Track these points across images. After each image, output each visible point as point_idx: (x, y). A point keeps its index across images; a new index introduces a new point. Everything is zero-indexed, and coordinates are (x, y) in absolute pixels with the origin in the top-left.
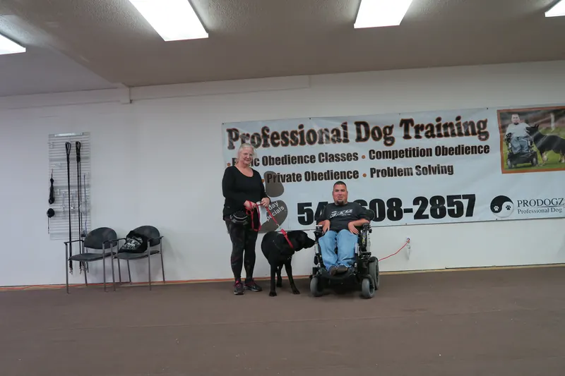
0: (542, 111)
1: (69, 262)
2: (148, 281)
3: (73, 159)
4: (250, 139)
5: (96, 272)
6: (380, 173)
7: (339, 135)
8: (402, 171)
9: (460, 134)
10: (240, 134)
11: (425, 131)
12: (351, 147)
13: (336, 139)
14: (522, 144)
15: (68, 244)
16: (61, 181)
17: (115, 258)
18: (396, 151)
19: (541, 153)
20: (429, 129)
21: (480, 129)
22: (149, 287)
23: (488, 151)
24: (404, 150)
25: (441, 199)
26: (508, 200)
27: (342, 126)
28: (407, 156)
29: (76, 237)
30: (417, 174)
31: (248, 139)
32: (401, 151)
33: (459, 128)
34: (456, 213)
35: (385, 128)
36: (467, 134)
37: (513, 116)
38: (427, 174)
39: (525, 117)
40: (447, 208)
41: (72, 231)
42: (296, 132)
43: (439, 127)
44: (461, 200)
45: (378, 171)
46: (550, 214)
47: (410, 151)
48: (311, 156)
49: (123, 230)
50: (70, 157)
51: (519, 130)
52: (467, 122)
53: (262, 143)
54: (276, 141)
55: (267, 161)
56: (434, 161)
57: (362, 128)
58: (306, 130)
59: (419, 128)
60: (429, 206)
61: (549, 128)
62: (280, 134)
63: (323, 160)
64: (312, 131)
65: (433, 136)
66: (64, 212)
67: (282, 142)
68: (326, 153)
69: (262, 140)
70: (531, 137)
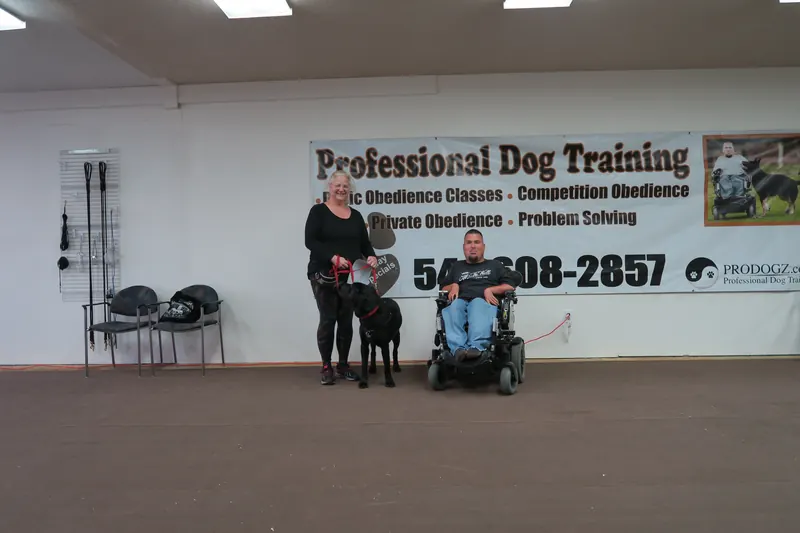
0: (764, 141)
1: (89, 333)
2: (200, 362)
3: (95, 187)
4: (349, 165)
5: (128, 347)
6: (533, 220)
8: (563, 218)
9: (649, 168)
10: (336, 158)
11: (599, 162)
12: (494, 181)
13: (472, 169)
14: (736, 184)
15: (88, 308)
16: (78, 218)
17: (155, 329)
18: (557, 189)
19: (762, 200)
20: (605, 159)
21: (676, 163)
22: (201, 371)
23: (687, 194)
24: (568, 188)
25: (616, 259)
26: (712, 264)
27: (482, 151)
28: (571, 197)
29: (99, 298)
30: (585, 223)
31: (346, 166)
32: (564, 190)
33: (648, 160)
34: (637, 279)
35: (543, 156)
36: (659, 168)
37: (726, 145)
38: (598, 223)
39: (741, 147)
40: (625, 272)
41: (93, 289)
42: (415, 157)
43: (619, 157)
44: (646, 262)
45: (530, 217)
46: (768, 286)
47: (577, 189)
48: (436, 193)
49: (165, 290)
50: (91, 184)
51: (732, 165)
52: (659, 151)
53: (367, 171)
54: (387, 170)
55: (373, 197)
56: (609, 205)
57: (510, 155)
58: (430, 155)
59: (590, 157)
60: (600, 269)
61: (775, 164)
62: (392, 160)
63: (453, 198)
64: (438, 157)
65: (610, 169)
66: (82, 262)
67: (394, 171)
68: (458, 190)
69: (367, 167)
70: (750, 177)
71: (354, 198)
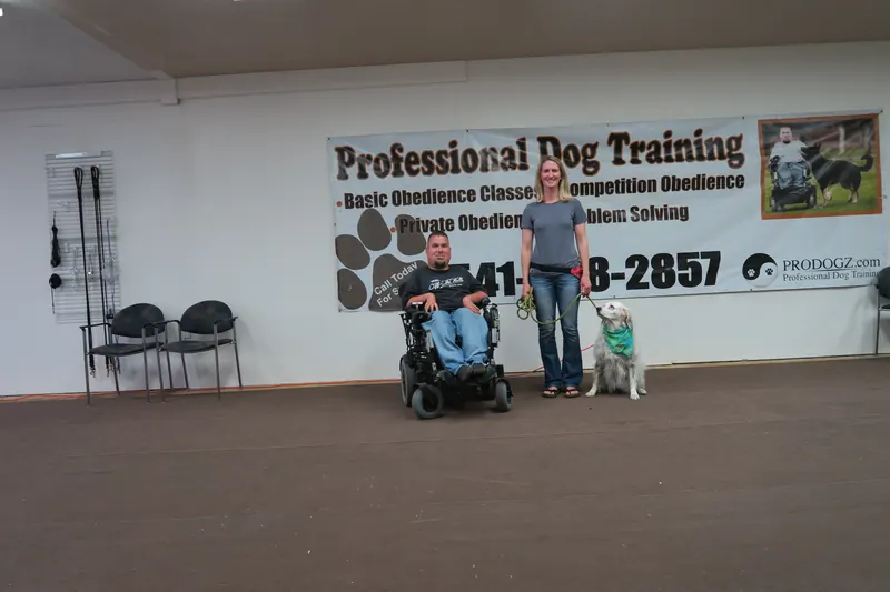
0: (823, 125)
1: (88, 357)
2: (216, 386)
3: (88, 195)
4: (372, 163)
5: (134, 373)
7: (513, 159)
8: (609, 215)
9: (701, 158)
10: (357, 155)
11: (646, 152)
13: (507, 163)
14: (794, 173)
15: (87, 329)
16: (70, 230)
17: (163, 350)
18: (602, 184)
19: (823, 189)
20: (653, 149)
21: (730, 151)
22: (217, 395)
23: (742, 185)
24: (614, 181)
25: (668, 257)
27: (518, 143)
28: (617, 192)
29: (97, 319)
30: (633, 220)
31: (369, 164)
32: (609, 184)
33: (699, 149)
34: (690, 279)
35: (585, 147)
36: (711, 157)
37: (783, 130)
38: (647, 220)
39: (800, 132)
40: (677, 272)
41: (91, 309)
42: (445, 153)
43: (668, 146)
44: (699, 260)
46: (831, 282)
47: (623, 183)
48: (469, 191)
49: (174, 307)
50: (83, 191)
51: (789, 151)
52: (711, 139)
53: (392, 170)
54: (414, 167)
55: (400, 198)
56: (659, 199)
57: (549, 147)
58: (461, 149)
59: (637, 148)
60: (650, 270)
61: (835, 150)
62: (420, 156)
63: (488, 197)
64: (470, 151)
65: (659, 160)
66: (77, 280)
67: (423, 169)
68: (493, 187)
69: (392, 165)
70: (809, 164)
71: (380, 199)
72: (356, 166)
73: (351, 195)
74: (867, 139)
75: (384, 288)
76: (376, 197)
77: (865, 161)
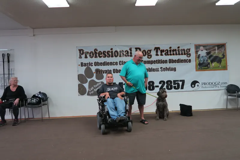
0: (212, 46)
2: (41, 117)
4: (89, 54)
7: (128, 53)
8: (155, 69)
9: (179, 54)
10: (85, 52)
13: (127, 55)
14: (204, 59)
17: (26, 107)
18: (152, 61)
19: (212, 63)
20: (166, 52)
21: (187, 52)
23: (190, 62)
24: (156, 60)
25: (170, 81)
26: (198, 82)
27: (129, 49)
28: (157, 63)
30: (161, 71)
31: (88, 54)
33: (179, 52)
34: (177, 87)
35: (148, 51)
36: (182, 54)
37: (201, 47)
38: (165, 71)
39: (205, 48)
40: (173, 85)
42: (109, 51)
43: (170, 51)
44: (179, 82)
46: (214, 88)
47: (158, 61)
48: (116, 62)
50: (5, 60)
51: (203, 53)
52: (182, 49)
53: (94, 56)
54: (101, 55)
55: (97, 64)
56: (168, 65)
58: (114, 51)
59: (162, 51)
60: (166, 85)
61: (215, 53)
62: (102, 52)
63: (121, 64)
64: (116, 51)
65: (168, 55)
66: (2, 86)
67: (103, 56)
68: (123, 61)
69: (94, 55)
70: (208, 56)
71: (91, 64)
72: (84, 54)
73: (83, 63)
74: (223, 50)
75: (92, 89)
76: (90, 63)
77: (223, 56)
